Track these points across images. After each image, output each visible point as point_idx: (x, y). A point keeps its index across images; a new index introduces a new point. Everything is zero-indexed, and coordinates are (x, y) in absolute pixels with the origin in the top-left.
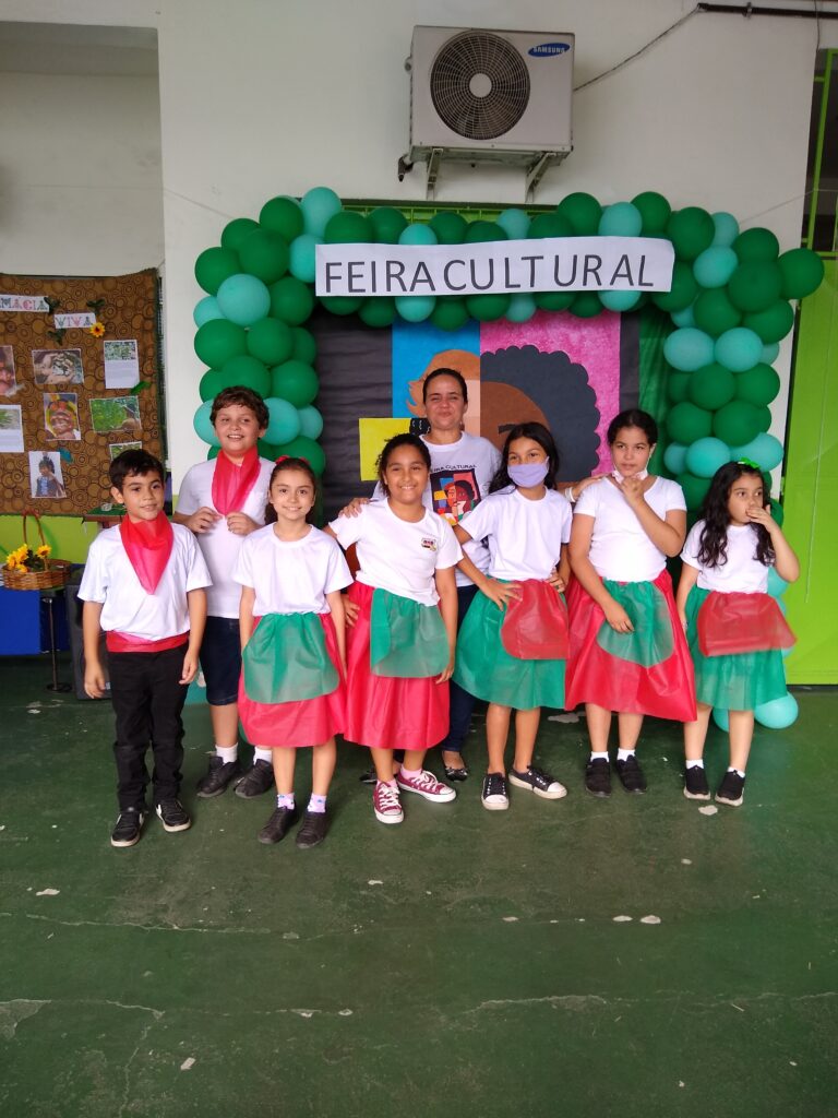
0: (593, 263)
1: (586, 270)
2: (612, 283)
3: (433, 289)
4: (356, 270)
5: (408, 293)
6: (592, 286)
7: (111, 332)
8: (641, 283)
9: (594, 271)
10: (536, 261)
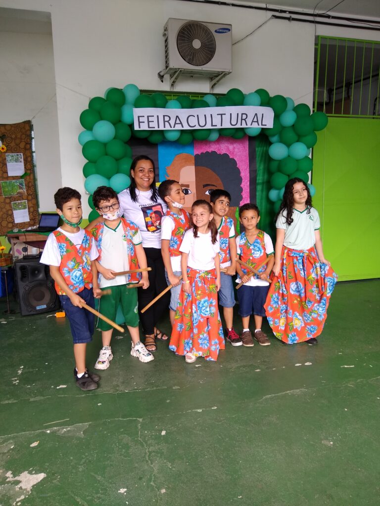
0: (244, 117)
1: (242, 119)
2: (251, 125)
3: (183, 127)
4: (150, 119)
5: (173, 129)
6: (244, 126)
7: (10, 149)
8: (262, 125)
9: (245, 120)
10: (223, 116)
